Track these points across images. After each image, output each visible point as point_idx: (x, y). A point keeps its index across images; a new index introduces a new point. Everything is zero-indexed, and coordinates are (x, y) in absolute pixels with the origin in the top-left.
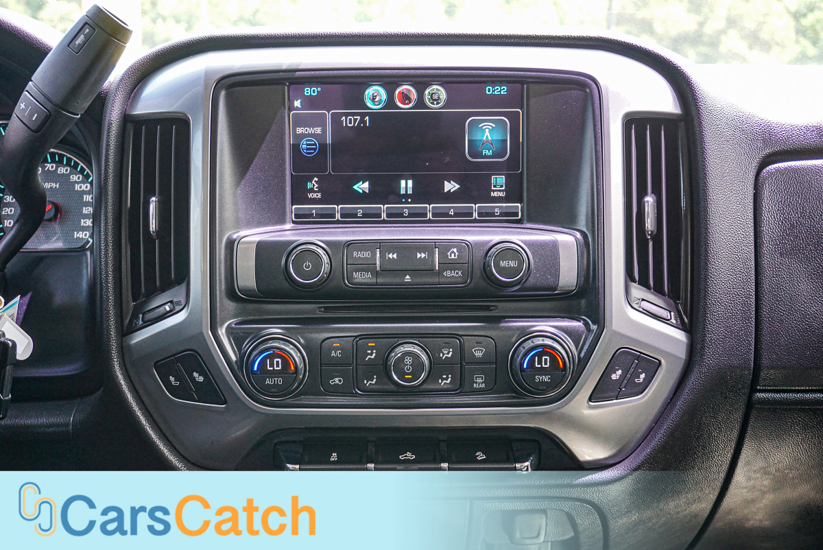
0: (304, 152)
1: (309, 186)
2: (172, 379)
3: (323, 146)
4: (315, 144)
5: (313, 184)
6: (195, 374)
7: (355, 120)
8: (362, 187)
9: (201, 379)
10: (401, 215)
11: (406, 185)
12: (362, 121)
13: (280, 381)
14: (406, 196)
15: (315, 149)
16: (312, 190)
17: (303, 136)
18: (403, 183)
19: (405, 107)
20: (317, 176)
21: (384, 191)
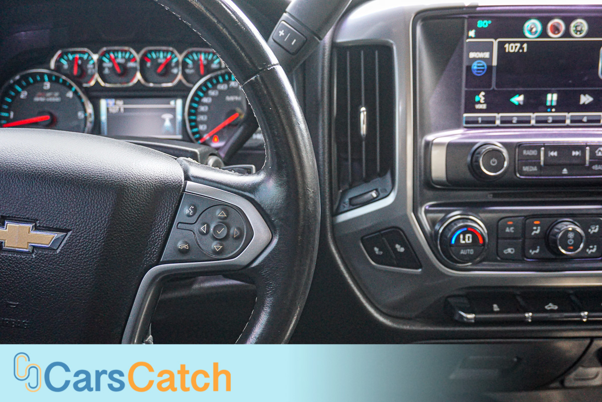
0: (475, 72)
1: (477, 99)
2: (376, 249)
3: (490, 68)
4: (483, 66)
5: (481, 97)
6: (397, 246)
7: (516, 47)
8: (518, 99)
9: (402, 250)
10: (546, 122)
11: (552, 98)
12: (521, 48)
13: (471, 252)
14: (551, 107)
15: (483, 70)
16: (479, 102)
17: (475, 59)
18: (549, 96)
19: (554, 37)
20: (484, 91)
21: (535, 103)
